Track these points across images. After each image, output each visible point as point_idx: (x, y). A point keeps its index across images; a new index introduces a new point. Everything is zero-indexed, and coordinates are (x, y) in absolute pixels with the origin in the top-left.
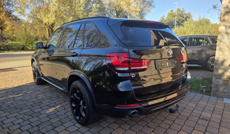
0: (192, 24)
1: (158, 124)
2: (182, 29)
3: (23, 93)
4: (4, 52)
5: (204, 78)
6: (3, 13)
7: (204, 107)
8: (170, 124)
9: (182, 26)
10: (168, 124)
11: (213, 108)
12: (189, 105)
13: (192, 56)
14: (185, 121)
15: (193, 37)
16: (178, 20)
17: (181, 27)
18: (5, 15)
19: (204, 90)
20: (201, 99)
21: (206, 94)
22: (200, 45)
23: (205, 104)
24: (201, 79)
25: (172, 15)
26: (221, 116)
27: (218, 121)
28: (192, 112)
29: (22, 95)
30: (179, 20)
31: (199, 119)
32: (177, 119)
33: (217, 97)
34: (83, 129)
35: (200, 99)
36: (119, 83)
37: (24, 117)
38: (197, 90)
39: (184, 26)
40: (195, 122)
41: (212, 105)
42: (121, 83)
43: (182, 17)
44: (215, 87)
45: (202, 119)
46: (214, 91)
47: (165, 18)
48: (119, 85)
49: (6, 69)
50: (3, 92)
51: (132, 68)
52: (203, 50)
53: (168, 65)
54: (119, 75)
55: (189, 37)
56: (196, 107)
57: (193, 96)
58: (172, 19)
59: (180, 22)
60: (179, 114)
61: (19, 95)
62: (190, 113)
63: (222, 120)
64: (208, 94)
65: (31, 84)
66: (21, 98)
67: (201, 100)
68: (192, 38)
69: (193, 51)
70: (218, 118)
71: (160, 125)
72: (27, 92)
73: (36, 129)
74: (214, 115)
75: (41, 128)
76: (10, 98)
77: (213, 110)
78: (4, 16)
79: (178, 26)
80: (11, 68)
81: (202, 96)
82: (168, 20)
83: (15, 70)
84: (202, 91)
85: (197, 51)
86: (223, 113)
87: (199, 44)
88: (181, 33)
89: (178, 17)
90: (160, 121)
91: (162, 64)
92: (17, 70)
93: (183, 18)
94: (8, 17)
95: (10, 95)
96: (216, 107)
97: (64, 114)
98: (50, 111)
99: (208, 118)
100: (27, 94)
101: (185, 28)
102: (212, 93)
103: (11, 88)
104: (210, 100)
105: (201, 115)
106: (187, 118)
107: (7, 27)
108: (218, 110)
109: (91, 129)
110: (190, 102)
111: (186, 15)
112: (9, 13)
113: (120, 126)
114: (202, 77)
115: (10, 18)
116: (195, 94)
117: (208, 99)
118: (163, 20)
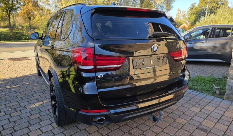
0: (226, 12)
1: (143, 131)
2: (213, 18)
3: (21, 84)
4: (28, 41)
5: (224, 76)
6: (31, 3)
7: (209, 114)
8: (158, 133)
9: (214, 14)
10: (156, 132)
11: (221, 115)
12: (191, 109)
13: (213, 50)
14: (177, 130)
15: (217, 27)
16: (211, 7)
17: (212, 16)
18: (32, 5)
19: (218, 92)
20: (210, 102)
21: (219, 96)
22: (226, 37)
23: (212, 109)
24: (220, 77)
25: (205, 2)
26: (227, 127)
27: (220, 133)
28: (191, 119)
29: (19, 87)
30: (213, 7)
31: (197, 128)
32: (169, 126)
33: (231, 101)
34: (58, 130)
35: (208, 102)
36: (85, 84)
37: (8, 111)
38: (209, 91)
39: (216, 14)
40: (190, 132)
41: (220, 111)
42: (86, 84)
43: (216, 3)
44: (229, 90)
45: (201, 129)
46: (228, 94)
47: (196, 5)
48: (85, 86)
49: (21, 58)
50: (4, 82)
51: (98, 67)
52: (227, 43)
53: (152, 63)
54: (84, 75)
55: (212, 27)
56: (199, 113)
57: (201, 98)
58: (205, 6)
59: (214, 10)
60: (174, 121)
61: (17, 86)
62: (188, 120)
63: (226, 133)
64: (221, 96)
65: (33, 75)
66: (17, 89)
67: (210, 104)
68: (215, 28)
69: (215, 43)
70: (222, 130)
71: (144, 133)
72: (26, 83)
73: (12, 125)
74: (217, 126)
75: (16, 125)
76: (7, 89)
77: (219, 118)
78: (32, 7)
79: (209, 14)
80: (26, 57)
81: (212, 99)
82: (200, 7)
83: (28, 59)
84: (216, 92)
85: (220, 44)
86: (231, 124)
87: (225, 35)
88: (213, 22)
89: (212, 4)
90: (148, 128)
91: (144, 62)
92: (30, 59)
93: (218, 5)
94: (36, 7)
95: (8, 85)
96: (225, 114)
97: (48, 110)
98: (36, 105)
99: (208, 129)
100: (25, 85)
101: (217, 16)
102: (225, 96)
103: (14, 78)
104: (220, 105)
105: (201, 123)
106: (182, 125)
107: (37, 17)
108: (226, 119)
109: (66, 130)
110: (194, 106)
111: (222, 2)
112: (36, 3)
113: (99, 129)
114: (222, 75)
115: (37, 8)
116: (205, 96)
117: (218, 103)
118: (194, 7)
